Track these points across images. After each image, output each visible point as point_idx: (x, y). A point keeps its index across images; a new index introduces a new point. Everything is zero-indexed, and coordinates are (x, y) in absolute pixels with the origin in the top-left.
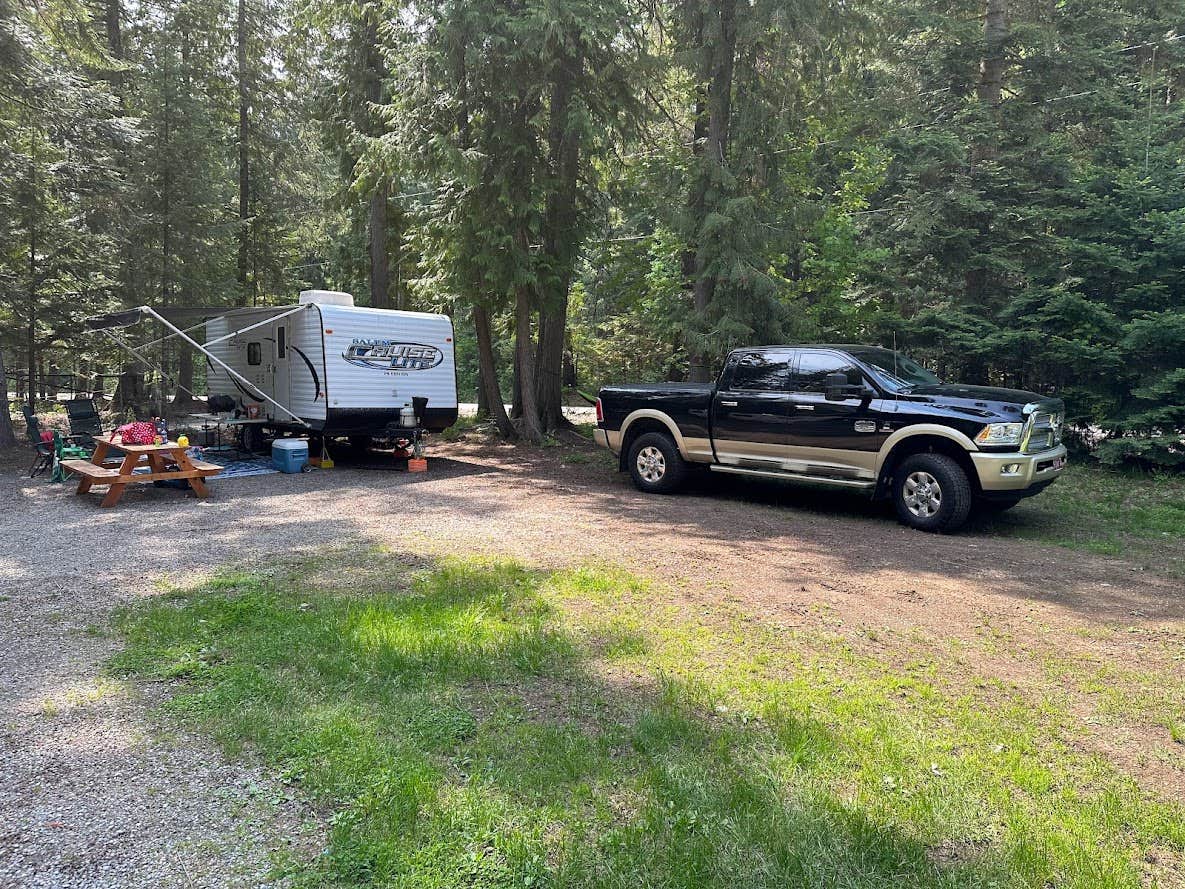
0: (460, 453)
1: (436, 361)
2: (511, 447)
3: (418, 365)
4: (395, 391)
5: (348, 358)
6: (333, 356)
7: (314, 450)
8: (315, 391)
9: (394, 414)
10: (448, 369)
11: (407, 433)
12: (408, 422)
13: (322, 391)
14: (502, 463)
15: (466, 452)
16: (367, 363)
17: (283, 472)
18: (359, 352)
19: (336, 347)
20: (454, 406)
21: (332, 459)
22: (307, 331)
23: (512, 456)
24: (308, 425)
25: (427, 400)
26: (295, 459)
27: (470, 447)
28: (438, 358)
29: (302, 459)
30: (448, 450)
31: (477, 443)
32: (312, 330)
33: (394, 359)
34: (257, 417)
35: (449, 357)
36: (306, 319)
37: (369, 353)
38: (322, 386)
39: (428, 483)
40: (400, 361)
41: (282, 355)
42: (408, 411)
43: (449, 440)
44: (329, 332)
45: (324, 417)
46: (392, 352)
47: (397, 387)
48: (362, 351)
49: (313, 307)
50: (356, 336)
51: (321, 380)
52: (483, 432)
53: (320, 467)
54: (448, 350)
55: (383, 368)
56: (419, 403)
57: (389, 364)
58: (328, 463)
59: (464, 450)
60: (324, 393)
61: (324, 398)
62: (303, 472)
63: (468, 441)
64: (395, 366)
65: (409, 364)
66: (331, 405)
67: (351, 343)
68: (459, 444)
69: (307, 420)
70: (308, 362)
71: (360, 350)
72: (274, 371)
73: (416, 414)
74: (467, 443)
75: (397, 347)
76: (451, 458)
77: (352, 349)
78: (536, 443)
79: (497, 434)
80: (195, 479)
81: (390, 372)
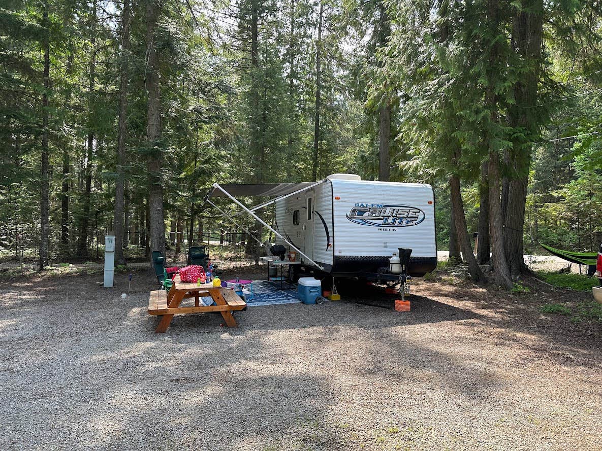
0: (438, 293)
1: (419, 220)
2: (482, 290)
3: (404, 222)
4: (385, 243)
5: (350, 218)
6: (339, 216)
7: (325, 287)
8: (327, 243)
9: (384, 262)
10: (429, 225)
11: (394, 277)
12: (395, 268)
13: (331, 243)
14: (478, 307)
15: (444, 293)
16: (365, 222)
17: (303, 303)
18: (359, 214)
19: (342, 210)
20: (433, 255)
21: (339, 294)
22: (324, 199)
23: (485, 300)
24: (322, 268)
25: (411, 250)
26: (311, 294)
27: (446, 289)
28: (421, 216)
29: (317, 293)
30: (427, 289)
31: (451, 284)
32: (327, 198)
33: (386, 218)
34: (294, 260)
35: (430, 216)
36: (324, 190)
37: (366, 214)
38: (331, 239)
39: (411, 327)
40: (390, 220)
41: (310, 218)
42: (395, 259)
43: (428, 280)
44: (338, 198)
45: (331, 263)
46: (385, 212)
47: (388, 240)
48: (361, 212)
49: (328, 181)
50: (357, 201)
51: (331, 234)
52: (457, 276)
53: (330, 299)
54: (429, 211)
55: (377, 225)
56: (404, 254)
57: (381, 222)
58: (336, 297)
59: (441, 290)
60: (332, 244)
61: (332, 248)
62: (317, 304)
63: (444, 283)
64: (386, 224)
65: (397, 222)
66: (337, 254)
67: (353, 206)
68: (437, 285)
69: (321, 264)
70: (323, 221)
71: (360, 211)
72: (305, 229)
73: (402, 263)
74: (443, 284)
75: (388, 209)
76: (431, 298)
77: (354, 211)
78: (506, 288)
79: (469, 278)
80: (226, 312)
81: (382, 228)
